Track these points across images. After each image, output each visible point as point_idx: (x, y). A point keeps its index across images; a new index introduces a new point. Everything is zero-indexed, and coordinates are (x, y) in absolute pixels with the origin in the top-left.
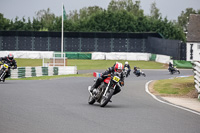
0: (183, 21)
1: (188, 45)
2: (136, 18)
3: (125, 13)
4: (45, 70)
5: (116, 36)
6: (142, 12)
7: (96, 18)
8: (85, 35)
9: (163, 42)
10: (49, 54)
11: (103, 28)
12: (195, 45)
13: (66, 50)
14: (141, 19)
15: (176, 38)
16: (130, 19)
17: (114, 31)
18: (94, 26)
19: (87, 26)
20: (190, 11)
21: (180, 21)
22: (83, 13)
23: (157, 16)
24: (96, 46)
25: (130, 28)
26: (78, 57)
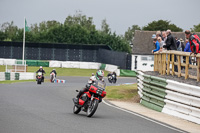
0: (129, 36)
1: (133, 57)
2: (88, 32)
3: (79, 27)
4: (8, 76)
5: (71, 47)
6: (94, 27)
7: (54, 31)
8: (44, 46)
9: (112, 53)
10: (12, 62)
11: (60, 40)
12: (139, 57)
13: (27, 58)
14: (93, 33)
15: (123, 50)
16: (84, 33)
17: (70, 42)
18: (51, 38)
19: (46, 38)
20: (135, 27)
21: (126, 36)
22: (43, 26)
23: (107, 30)
24: (53, 55)
25: (83, 40)
26: (38, 65)
